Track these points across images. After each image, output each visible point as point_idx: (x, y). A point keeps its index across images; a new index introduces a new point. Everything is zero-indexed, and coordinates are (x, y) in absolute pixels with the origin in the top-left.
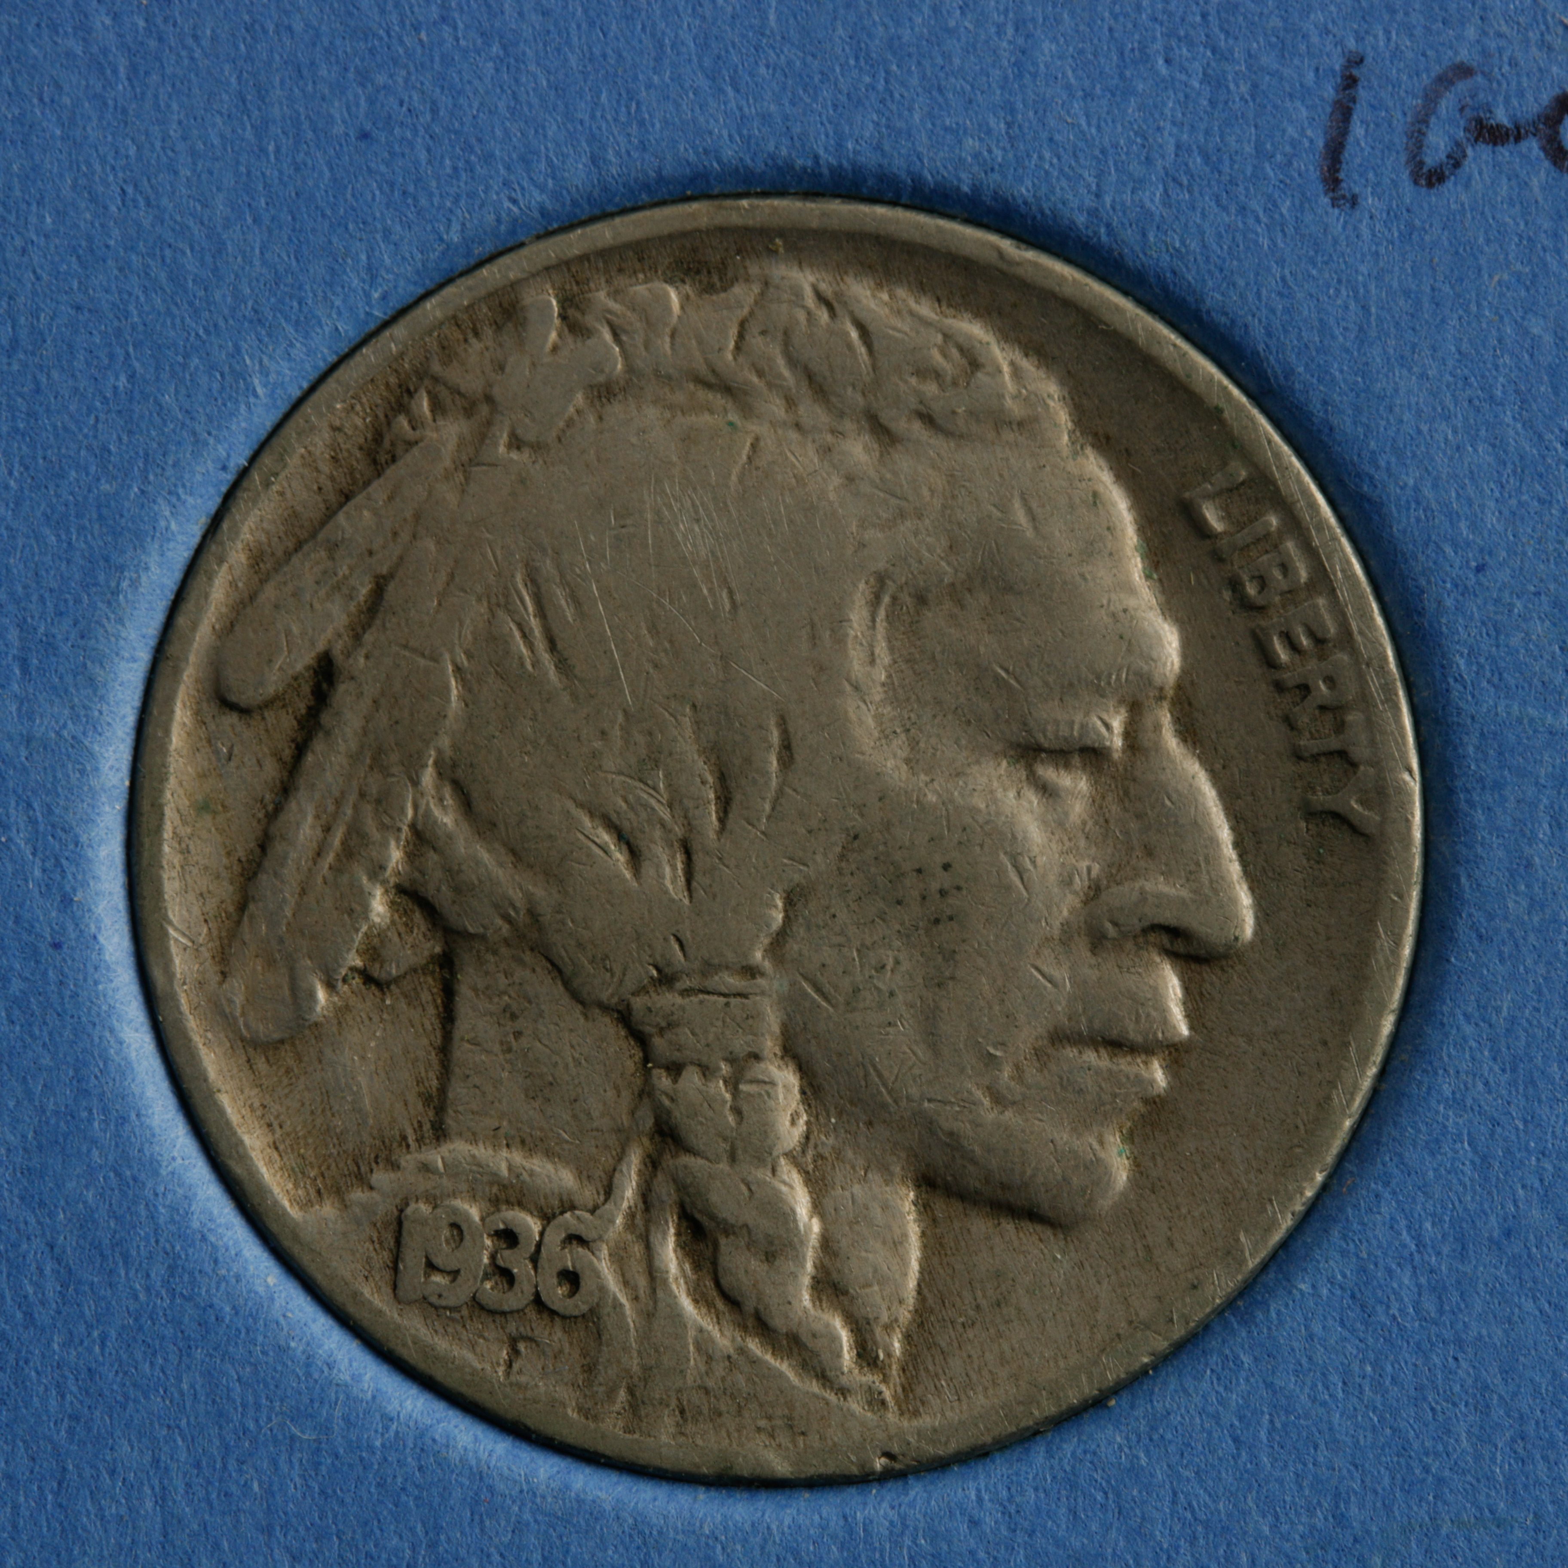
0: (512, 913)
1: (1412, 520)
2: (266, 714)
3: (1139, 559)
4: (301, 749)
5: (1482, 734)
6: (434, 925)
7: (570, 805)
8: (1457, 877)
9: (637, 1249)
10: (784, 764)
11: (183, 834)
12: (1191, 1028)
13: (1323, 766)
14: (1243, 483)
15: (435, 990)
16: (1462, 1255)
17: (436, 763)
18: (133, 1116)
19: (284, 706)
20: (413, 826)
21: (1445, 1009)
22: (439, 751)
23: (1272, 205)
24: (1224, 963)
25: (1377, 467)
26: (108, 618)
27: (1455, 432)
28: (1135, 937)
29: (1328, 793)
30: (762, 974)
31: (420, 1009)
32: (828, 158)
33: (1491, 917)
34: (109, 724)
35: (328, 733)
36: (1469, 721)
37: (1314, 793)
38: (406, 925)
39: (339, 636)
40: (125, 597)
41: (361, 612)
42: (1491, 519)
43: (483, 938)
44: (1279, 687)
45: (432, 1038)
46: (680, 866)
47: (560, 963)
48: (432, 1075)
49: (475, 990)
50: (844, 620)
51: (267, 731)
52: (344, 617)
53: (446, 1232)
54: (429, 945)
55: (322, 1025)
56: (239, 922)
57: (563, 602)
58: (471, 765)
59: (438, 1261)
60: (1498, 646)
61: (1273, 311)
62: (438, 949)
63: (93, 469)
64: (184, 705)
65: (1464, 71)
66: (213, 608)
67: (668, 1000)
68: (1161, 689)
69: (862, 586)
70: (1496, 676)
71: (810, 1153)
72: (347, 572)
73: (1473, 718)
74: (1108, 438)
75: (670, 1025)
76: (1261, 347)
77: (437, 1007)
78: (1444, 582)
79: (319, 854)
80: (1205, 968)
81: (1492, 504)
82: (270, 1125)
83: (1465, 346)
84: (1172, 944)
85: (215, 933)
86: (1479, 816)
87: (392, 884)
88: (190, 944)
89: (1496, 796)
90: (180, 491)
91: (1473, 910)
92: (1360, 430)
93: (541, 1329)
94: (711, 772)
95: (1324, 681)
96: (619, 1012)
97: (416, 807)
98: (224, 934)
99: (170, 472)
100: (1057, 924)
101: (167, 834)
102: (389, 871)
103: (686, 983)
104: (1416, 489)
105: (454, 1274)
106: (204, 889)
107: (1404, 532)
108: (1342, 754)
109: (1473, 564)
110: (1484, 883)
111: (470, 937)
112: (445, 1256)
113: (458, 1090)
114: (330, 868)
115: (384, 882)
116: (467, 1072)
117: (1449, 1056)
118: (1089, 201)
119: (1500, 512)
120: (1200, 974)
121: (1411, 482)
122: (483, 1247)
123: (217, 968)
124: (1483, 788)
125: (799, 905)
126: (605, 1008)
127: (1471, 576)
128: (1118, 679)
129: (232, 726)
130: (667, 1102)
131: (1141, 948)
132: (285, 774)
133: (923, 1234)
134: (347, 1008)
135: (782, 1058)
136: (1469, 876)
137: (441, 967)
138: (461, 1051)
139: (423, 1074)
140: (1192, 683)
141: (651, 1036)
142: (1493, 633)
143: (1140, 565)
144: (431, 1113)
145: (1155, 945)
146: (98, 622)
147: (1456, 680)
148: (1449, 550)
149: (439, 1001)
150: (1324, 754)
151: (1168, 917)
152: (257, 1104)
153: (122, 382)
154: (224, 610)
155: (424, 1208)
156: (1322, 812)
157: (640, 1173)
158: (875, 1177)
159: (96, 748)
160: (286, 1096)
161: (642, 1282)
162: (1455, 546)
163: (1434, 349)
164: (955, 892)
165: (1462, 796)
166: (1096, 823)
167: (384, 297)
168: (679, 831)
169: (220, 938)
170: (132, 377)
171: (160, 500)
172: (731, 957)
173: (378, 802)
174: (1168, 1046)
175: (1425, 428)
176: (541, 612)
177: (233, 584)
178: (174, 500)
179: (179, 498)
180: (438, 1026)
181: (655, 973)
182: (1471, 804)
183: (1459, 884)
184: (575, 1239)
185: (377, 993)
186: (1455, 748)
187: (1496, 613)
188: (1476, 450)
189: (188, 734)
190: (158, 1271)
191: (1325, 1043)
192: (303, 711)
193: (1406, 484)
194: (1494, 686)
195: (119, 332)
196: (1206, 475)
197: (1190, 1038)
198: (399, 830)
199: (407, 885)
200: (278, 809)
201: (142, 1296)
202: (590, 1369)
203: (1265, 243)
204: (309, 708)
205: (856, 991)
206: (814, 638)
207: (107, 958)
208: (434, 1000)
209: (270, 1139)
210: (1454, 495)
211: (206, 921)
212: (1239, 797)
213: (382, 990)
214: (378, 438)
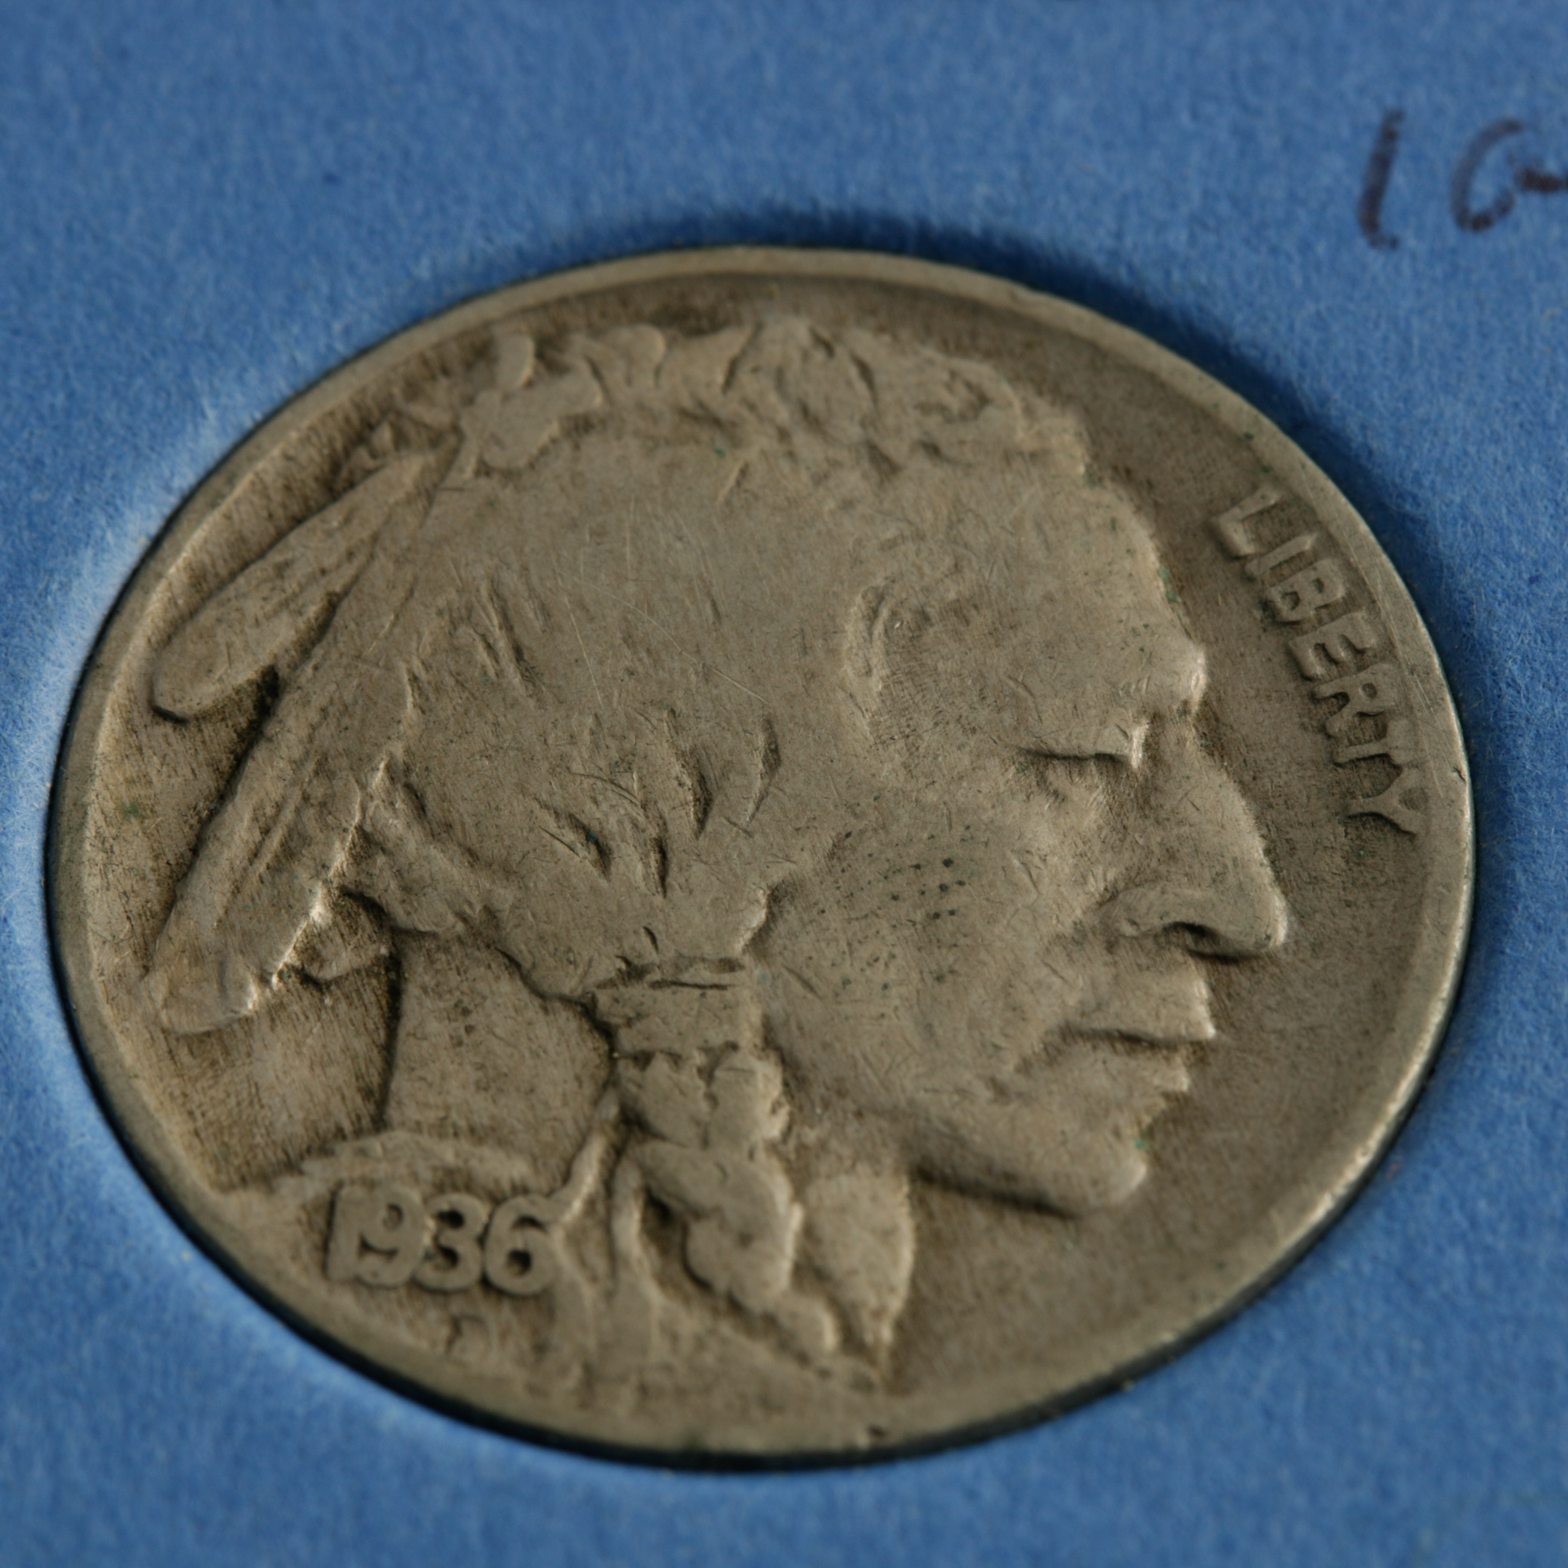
0: (468, 910)
1: (1459, 535)
2: (203, 726)
3: (1161, 584)
4: (239, 760)
5: (1538, 735)
6: (381, 927)
7: (536, 806)
8: (1511, 874)
9: (596, 1234)
10: (770, 766)
11: (107, 834)
12: (1218, 1027)
13: (1363, 772)
14: (1274, 506)
15: (379, 992)
16: (1521, 1232)
17: (388, 768)
18: (39, 1089)
19: (223, 719)
20: (360, 829)
21: (1500, 997)
22: (391, 756)
23: (1305, 247)
24: (1254, 964)
25: (1421, 486)
26: (34, 619)
27: (1505, 453)
28: (1156, 937)
29: (1369, 796)
30: (742, 967)
31: (362, 1010)
32: (827, 203)
33: (1549, 908)
34: (30, 721)
35: (270, 740)
36: (1523, 723)
37: (1354, 797)
38: (350, 927)
39: (287, 651)
40: (55, 599)
41: (311, 629)
42: (1545, 533)
43: (434, 936)
44: (1314, 698)
45: (375, 1037)
46: (653, 864)
47: (519, 959)
48: (373, 1071)
49: (425, 990)
50: (838, 631)
51: (204, 742)
52: (292, 633)
53: (383, 1213)
54: (374, 946)
55: (252, 1020)
56: (165, 921)
57: (531, 615)
58: (427, 769)
59: (373, 1241)
60: (1554, 653)
61: (1306, 342)
62: (384, 951)
63: (24, 480)
64: (113, 711)
65: (1512, 127)
66: (149, 620)
67: (636, 992)
68: (1186, 703)
69: (858, 599)
70: (1553, 680)
71: (792, 1143)
72: (297, 590)
73: (1528, 720)
74: (1128, 471)
75: (639, 1016)
76: (1294, 377)
77: (381, 1008)
78: (1494, 592)
79: (255, 854)
80: (1233, 970)
81: (1546, 520)
82: (191, 1113)
83: (1515, 374)
84: (1196, 943)
85: (138, 930)
86: (1537, 813)
87: (335, 885)
88: (110, 938)
89: (1554, 793)
90: (119, 502)
91: (1529, 902)
92: (1402, 451)
93: (486, 1309)
94: (689, 775)
95: (1364, 689)
96: (583, 1005)
97: (364, 810)
98: (148, 932)
99: (107, 482)
100: (1069, 922)
101: (90, 832)
102: (331, 873)
103: (656, 976)
104: (1463, 506)
105: (390, 1254)
106: (128, 888)
107: (1451, 547)
108: (1384, 757)
109: (1526, 576)
110: (1542, 876)
111: (420, 935)
112: (380, 1237)
113: (401, 1083)
114: (268, 867)
115: (326, 882)
116: (413, 1065)
117: (1505, 1041)
118: (1109, 243)
119: (1555, 528)
120: (1228, 975)
121: (1458, 499)
122: (424, 1227)
123: (141, 962)
124: (1540, 787)
125: (786, 903)
126: (567, 1001)
127: (1524, 586)
128: (1138, 690)
129: (166, 736)
130: (633, 1089)
131: (1162, 948)
132: (222, 783)
133: (918, 1228)
134: (282, 1006)
135: (763, 1049)
136: (1525, 871)
137: (387, 970)
138: (406, 1047)
139: (364, 1069)
140: (1219, 699)
141: (617, 1027)
142: (1549, 641)
143: (1162, 589)
144: (372, 1107)
145: (1177, 946)
146: (23, 622)
147: (1509, 685)
148: (1500, 563)
149: (384, 1002)
150: (1365, 759)
151: (1192, 916)
152: (177, 1092)
153: (60, 400)
154: (161, 624)
155: (359, 1192)
156: (1362, 815)
157: (603, 1162)
158: (863, 1169)
159: (16, 741)
160: (210, 1087)
161: (600, 1264)
162: (1507, 559)
163: (1482, 377)
164: (956, 887)
165: (1516, 796)
166: (1114, 829)
167: (347, 331)
168: (653, 832)
169: (143, 935)
170: (71, 395)
171: (96, 510)
172: (708, 950)
173: (323, 804)
174: (1192, 1043)
175: (1472, 450)
176: (507, 625)
177: (173, 601)
178: (111, 510)
179: (117, 509)
180: (381, 1025)
181: (623, 966)
182: (1525, 801)
183: (1514, 879)
184: (528, 1222)
185: (316, 994)
186: (1508, 751)
187: (1551, 621)
188: (1527, 471)
189: (117, 741)
190: (60, 1239)
191: (1367, 1033)
192: (244, 725)
193: (1452, 502)
194: (1551, 690)
195: (58, 355)
196: (1235, 501)
197: (1218, 1037)
198: (345, 830)
199: (352, 887)
200: (213, 814)
201: (41, 1264)
202: (540, 1349)
203: (1298, 280)
204: (251, 722)
205: (846, 982)
206: (805, 650)
207: (18, 941)
208: (379, 1001)
209: (190, 1126)
210: (1504, 511)
211: (128, 918)
212: (1271, 806)
213: (320, 990)
214: (335, 466)
